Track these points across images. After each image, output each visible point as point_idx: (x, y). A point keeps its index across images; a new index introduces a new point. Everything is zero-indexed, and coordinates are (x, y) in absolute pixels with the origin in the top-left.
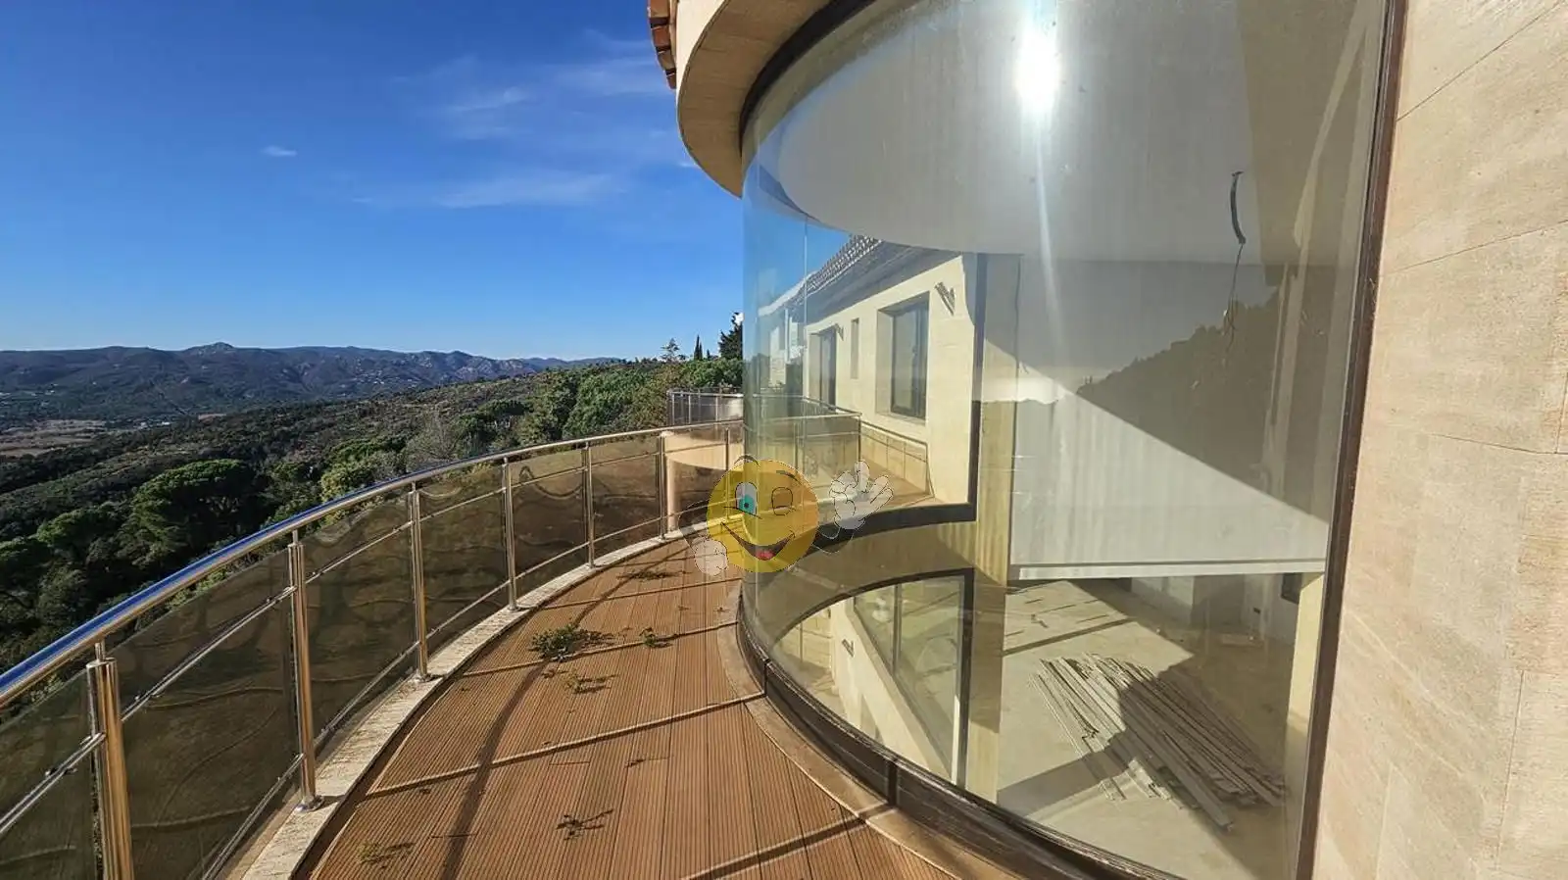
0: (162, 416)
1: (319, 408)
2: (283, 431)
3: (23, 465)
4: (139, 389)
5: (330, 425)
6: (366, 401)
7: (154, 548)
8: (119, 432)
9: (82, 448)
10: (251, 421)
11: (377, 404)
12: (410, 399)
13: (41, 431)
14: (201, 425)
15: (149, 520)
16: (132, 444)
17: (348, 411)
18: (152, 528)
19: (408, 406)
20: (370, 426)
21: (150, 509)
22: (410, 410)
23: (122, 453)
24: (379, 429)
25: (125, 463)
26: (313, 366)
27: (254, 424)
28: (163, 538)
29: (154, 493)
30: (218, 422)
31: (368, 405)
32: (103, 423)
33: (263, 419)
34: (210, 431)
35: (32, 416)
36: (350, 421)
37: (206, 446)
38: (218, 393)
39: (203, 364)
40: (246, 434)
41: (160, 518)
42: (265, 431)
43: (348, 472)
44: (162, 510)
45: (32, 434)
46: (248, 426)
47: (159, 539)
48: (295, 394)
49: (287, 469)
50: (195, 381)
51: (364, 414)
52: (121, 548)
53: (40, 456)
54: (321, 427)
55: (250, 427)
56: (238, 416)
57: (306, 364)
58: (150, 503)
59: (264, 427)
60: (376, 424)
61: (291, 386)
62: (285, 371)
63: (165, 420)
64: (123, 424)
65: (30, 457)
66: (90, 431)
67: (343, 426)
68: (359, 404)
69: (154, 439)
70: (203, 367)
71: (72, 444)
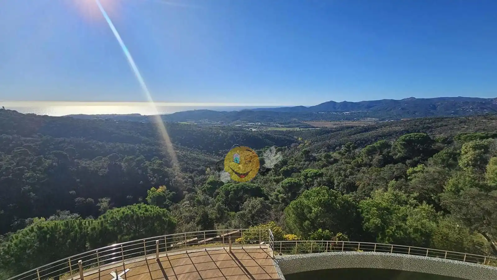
0: (392, 118)
1: (442, 119)
2: (428, 126)
3: (362, 128)
4: (388, 111)
5: (446, 125)
6: (463, 118)
7: (399, 154)
8: (381, 122)
9: (374, 125)
10: (417, 122)
11: (468, 119)
12: (486, 118)
13: (366, 120)
14: (403, 122)
15: (400, 147)
16: (385, 126)
17: (455, 121)
18: (400, 149)
19: (484, 120)
20: (463, 127)
21: (401, 144)
22: (485, 123)
23: (382, 127)
24: (467, 129)
25: (382, 130)
26: (442, 104)
27: (418, 123)
28: (402, 152)
29: (403, 140)
30: (408, 121)
31: (464, 119)
32: (378, 119)
33: (422, 121)
34: (405, 124)
35: (365, 117)
36: (454, 125)
37: (403, 128)
38: (408, 113)
39: (406, 104)
40: (415, 126)
41: (403, 147)
42: (422, 125)
43: (476, 144)
44: (404, 145)
45: (364, 121)
46: (416, 123)
47: (401, 152)
48: (433, 114)
49: (439, 139)
50: (403, 109)
51: (461, 122)
52: (391, 152)
53: (366, 126)
54: (442, 126)
55: (417, 124)
56: (414, 120)
57: (439, 103)
58: (401, 142)
59: (421, 124)
60: (466, 127)
61: (432, 111)
62: (431, 106)
63: (392, 119)
64: (383, 120)
65: (364, 126)
66: (375, 121)
67: (451, 126)
68: (460, 119)
69: (390, 125)
70: (406, 105)
71: (371, 124)
